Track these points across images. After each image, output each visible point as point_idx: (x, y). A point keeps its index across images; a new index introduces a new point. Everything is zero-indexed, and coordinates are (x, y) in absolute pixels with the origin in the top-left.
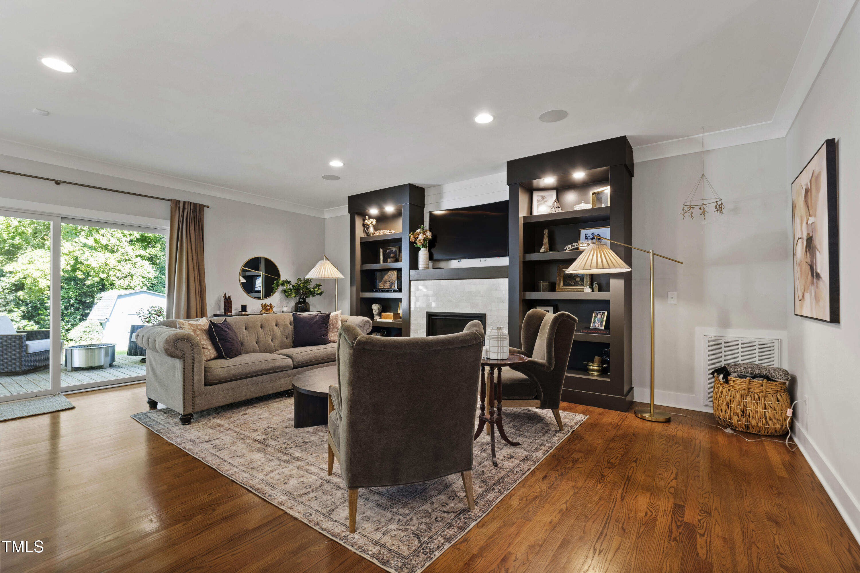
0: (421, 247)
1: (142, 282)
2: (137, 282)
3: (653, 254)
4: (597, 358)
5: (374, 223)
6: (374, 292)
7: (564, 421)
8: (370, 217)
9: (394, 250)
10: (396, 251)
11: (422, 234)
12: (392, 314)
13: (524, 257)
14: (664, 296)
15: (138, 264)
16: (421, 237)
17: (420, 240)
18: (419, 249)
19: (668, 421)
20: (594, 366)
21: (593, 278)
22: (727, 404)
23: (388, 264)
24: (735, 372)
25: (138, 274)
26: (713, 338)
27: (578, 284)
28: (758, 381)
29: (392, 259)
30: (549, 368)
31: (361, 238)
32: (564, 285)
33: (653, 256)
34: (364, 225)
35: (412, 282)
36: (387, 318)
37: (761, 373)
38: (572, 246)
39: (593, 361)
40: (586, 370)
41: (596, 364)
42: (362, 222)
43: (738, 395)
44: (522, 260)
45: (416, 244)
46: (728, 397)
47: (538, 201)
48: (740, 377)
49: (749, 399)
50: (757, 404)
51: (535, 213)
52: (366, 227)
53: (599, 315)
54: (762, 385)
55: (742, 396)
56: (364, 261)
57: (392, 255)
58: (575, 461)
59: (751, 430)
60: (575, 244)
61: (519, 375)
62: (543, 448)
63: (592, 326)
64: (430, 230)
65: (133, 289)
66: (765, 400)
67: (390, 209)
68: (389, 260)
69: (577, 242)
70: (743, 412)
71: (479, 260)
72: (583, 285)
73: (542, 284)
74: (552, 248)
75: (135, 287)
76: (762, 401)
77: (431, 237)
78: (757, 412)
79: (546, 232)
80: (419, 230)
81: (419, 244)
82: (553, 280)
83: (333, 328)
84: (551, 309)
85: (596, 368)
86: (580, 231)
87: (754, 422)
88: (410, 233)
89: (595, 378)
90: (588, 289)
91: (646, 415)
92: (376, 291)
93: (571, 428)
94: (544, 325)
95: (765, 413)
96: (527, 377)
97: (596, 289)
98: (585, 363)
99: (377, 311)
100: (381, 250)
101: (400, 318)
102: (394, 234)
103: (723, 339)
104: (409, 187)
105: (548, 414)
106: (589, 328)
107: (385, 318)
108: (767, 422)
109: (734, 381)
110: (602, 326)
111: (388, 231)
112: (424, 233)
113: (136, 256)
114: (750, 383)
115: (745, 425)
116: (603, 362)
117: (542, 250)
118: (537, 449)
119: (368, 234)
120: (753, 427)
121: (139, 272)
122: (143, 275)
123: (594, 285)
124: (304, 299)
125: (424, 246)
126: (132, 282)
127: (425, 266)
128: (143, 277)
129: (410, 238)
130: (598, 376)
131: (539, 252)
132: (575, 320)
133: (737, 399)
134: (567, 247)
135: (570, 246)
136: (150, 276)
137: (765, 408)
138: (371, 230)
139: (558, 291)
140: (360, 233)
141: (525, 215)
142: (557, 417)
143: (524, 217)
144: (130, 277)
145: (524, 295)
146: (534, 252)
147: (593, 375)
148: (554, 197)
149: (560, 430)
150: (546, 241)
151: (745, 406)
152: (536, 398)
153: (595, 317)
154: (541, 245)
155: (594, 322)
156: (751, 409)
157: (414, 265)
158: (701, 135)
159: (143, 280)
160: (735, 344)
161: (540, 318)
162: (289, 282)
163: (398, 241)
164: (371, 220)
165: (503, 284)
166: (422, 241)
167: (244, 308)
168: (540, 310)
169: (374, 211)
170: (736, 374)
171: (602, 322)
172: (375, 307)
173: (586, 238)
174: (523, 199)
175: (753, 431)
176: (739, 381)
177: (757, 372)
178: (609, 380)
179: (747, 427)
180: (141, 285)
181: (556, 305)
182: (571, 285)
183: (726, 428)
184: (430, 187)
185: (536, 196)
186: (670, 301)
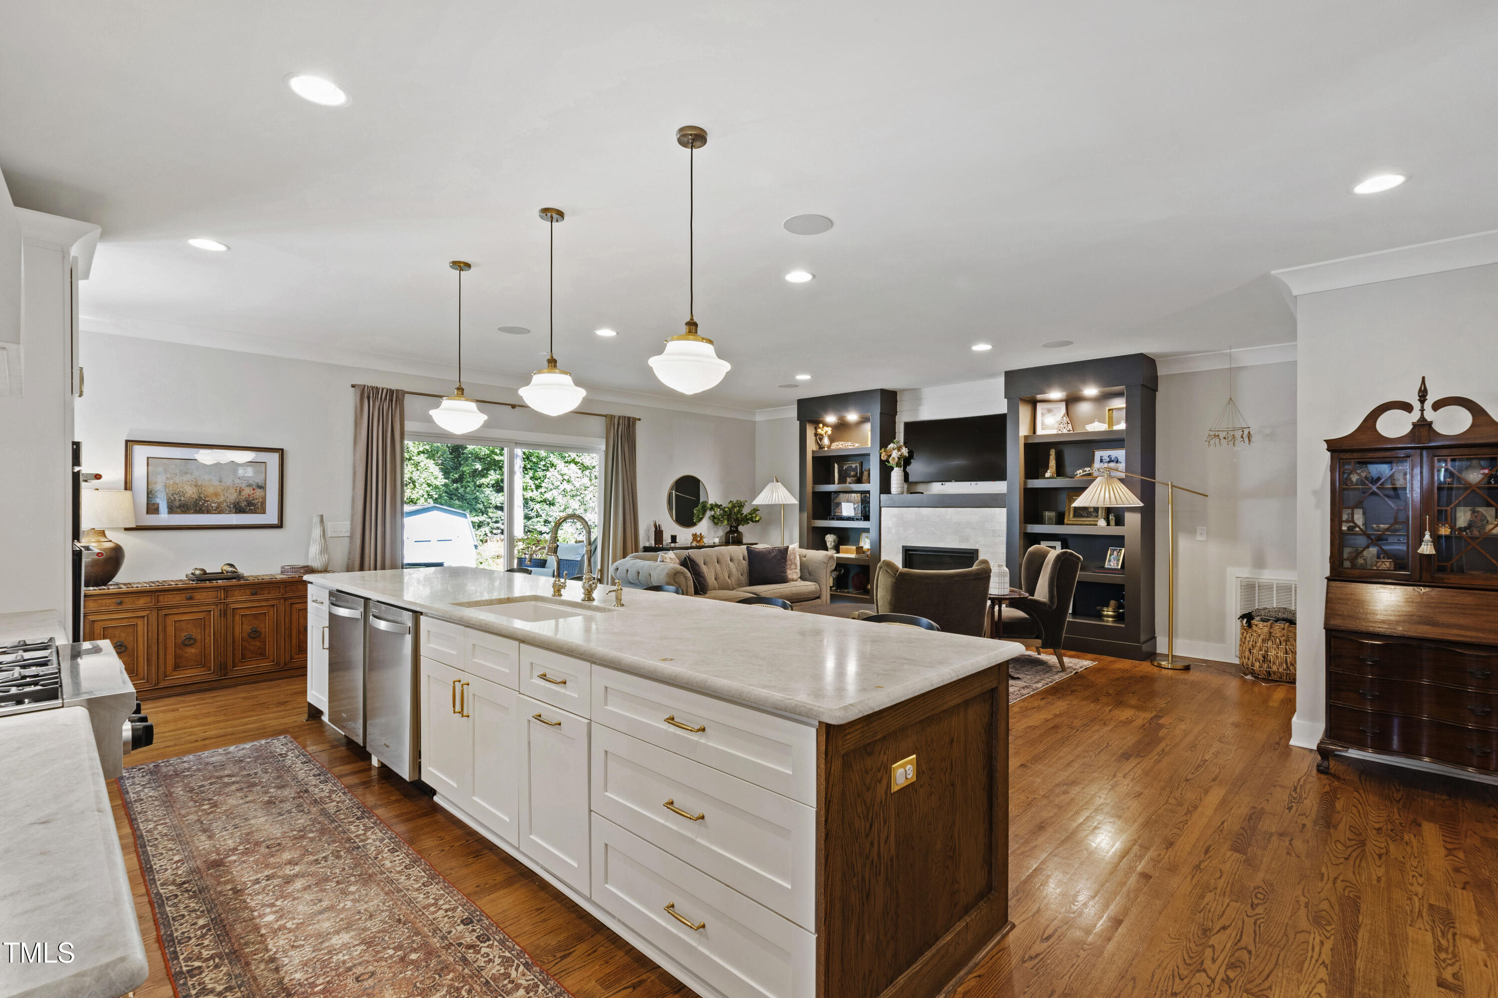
0: (894, 466)
1: (427, 492)
2: (421, 492)
3: (1172, 486)
4: (1113, 603)
5: (830, 432)
6: (830, 519)
7: (1066, 665)
8: (825, 425)
9: (854, 466)
10: (856, 467)
11: (896, 451)
12: (854, 548)
13: (1025, 483)
14: (1192, 531)
15: (422, 464)
16: (895, 454)
17: (894, 459)
18: (892, 468)
19: (1187, 668)
20: (1109, 612)
21: (1109, 511)
22: (1250, 650)
23: (847, 485)
24: (1258, 616)
25: (422, 480)
26: (1246, 580)
27: (1091, 515)
28: (1278, 626)
29: (853, 479)
30: (1050, 607)
31: (813, 452)
32: (1074, 516)
33: (1172, 489)
34: (816, 435)
35: (883, 509)
36: (847, 552)
37: (1285, 616)
38: (1083, 471)
39: (1107, 606)
40: (1100, 616)
41: (1110, 609)
42: (814, 431)
43: (1260, 640)
44: (1022, 487)
45: (889, 462)
46: (1251, 643)
47: (1043, 415)
48: (1263, 620)
49: (1270, 643)
50: (1278, 648)
51: (1040, 431)
52: (819, 437)
53: (1115, 553)
54: (1284, 629)
55: (1264, 641)
56: (817, 480)
57: (852, 473)
58: (1073, 691)
59: (1273, 677)
60: (1087, 469)
61: (1020, 614)
62: (1043, 681)
63: (1106, 566)
64: (906, 444)
65: (415, 503)
66: (1286, 645)
67: (852, 417)
68: (849, 480)
69: (1090, 466)
70: (1264, 657)
71: (969, 483)
72: (1097, 516)
73: (1048, 514)
74: (1060, 472)
75: (417, 500)
76: (1283, 646)
77: (907, 455)
78: (1277, 657)
79: (1053, 452)
80: (891, 446)
81: (892, 462)
82: (1061, 509)
83: (791, 565)
84: (1058, 544)
85: (1110, 613)
86: (1094, 452)
87: (1274, 668)
88: (881, 449)
89: (1110, 624)
90: (1102, 523)
91: (1164, 663)
92: (833, 519)
93: (1075, 669)
94: (1047, 564)
95: (1286, 657)
96: (1028, 616)
97: (1112, 522)
98: (1098, 608)
99: (833, 544)
100: (836, 466)
101: (864, 552)
102: (857, 449)
103: (1257, 581)
104: (879, 394)
105: (1052, 659)
106: (1103, 567)
107: (844, 553)
108: (1288, 667)
109: (1256, 625)
110: (1118, 565)
111: (849, 444)
112: (899, 449)
113: (419, 453)
114: (1271, 627)
115: (1266, 671)
116: (1120, 606)
117: (1048, 475)
118: (1037, 682)
119: (821, 447)
120: (1274, 673)
121: (423, 476)
122: (429, 482)
123: (1110, 517)
124: (737, 527)
125: (898, 465)
126: (413, 492)
127: (899, 489)
128: (429, 485)
129: (880, 456)
130: (1113, 622)
131: (1043, 477)
132: (1079, 558)
133: (1258, 644)
134: (1078, 472)
135: (1081, 471)
136: (438, 484)
137: (1286, 653)
138: (826, 441)
139: (1068, 524)
140: (811, 446)
141: (1026, 434)
142: (1061, 662)
143: (1025, 436)
144: (411, 484)
145: (1025, 528)
146: (1038, 478)
147: (1108, 621)
148: (1064, 410)
149: (1063, 671)
150: (1052, 463)
151: (1267, 651)
152: (1037, 638)
153: (1110, 555)
154: (1047, 467)
155: (1110, 561)
156: (1272, 653)
157: (885, 487)
158: (1229, 351)
159: (428, 489)
160: (1269, 587)
161: (1043, 556)
162: (719, 506)
163: (863, 457)
164: (826, 429)
165: (1000, 514)
166: (897, 459)
167: (674, 539)
168: (1043, 545)
169: (831, 419)
170: (1259, 618)
171: (1118, 560)
172: (830, 539)
173: (1101, 461)
174: (1024, 412)
175: (1276, 678)
176: (1261, 624)
177: (1280, 615)
178: (1123, 626)
179: (1269, 673)
180: (426, 496)
181: (1064, 540)
182: (1082, 516)
183: (1246, 675)
184: (903, 390)
185: (1040, 407)
186: (1199, 538)
